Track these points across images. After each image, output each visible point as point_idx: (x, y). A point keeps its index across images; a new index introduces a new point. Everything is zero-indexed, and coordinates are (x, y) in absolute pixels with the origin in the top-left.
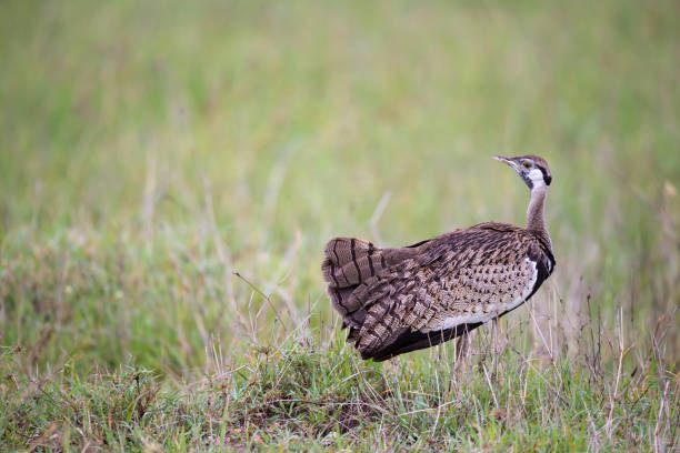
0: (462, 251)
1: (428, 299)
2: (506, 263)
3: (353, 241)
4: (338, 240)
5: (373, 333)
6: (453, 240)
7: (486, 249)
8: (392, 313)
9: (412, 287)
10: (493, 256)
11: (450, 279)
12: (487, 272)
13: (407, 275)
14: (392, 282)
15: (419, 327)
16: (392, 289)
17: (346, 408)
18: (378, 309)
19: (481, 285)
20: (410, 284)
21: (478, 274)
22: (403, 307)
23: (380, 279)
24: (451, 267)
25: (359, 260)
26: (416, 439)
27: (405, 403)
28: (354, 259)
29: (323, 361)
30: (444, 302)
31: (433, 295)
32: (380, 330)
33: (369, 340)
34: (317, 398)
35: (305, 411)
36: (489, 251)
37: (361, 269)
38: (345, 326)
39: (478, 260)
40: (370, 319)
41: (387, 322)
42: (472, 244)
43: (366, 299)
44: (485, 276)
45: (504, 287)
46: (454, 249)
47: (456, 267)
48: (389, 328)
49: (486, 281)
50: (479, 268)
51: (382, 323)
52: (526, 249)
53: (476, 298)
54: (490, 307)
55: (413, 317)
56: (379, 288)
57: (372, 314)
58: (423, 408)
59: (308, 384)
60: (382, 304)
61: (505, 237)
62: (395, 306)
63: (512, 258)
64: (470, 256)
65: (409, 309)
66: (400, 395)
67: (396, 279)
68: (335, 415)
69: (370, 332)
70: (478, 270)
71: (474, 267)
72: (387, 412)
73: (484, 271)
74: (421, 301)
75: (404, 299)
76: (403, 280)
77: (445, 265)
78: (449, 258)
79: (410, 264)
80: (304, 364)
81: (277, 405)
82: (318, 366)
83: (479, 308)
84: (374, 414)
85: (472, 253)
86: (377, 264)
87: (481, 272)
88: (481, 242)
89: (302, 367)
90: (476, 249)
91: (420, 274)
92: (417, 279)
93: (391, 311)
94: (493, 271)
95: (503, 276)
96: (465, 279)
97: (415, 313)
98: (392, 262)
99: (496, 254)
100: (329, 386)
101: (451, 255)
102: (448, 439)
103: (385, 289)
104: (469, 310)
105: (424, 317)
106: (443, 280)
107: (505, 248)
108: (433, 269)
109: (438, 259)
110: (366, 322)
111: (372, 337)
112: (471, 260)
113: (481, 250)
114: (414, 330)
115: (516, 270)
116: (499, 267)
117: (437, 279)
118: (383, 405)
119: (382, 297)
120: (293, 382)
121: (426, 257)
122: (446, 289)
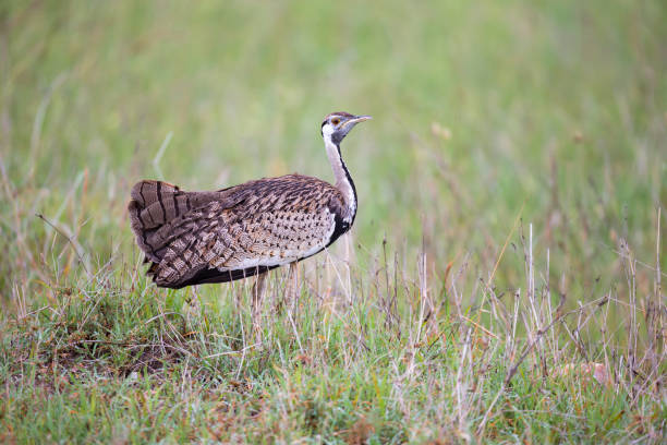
0: (265, 196)
1: (229, 238)
2: (306, 211)
3: (159, 183)
4: (144, 182)
5: (173, 266)
6: (256, 187)
7: (288, 195)
8: (193, 248)
9: (214, 227)
10: (294, 203)
11: (252, 222)
12: (288, 218)
13: (211, 216)
14: (197, 220)
15: (217, 264)
16: (195, 226)
17: (148, 350)
18: (180, 244)
19: (281, 231)
20: (213, 223)
21: (279, 219)
22: (203, 244)
23: (184, 218)
24: (252, 210)
25: (164, 201)
26: (220, 380)
27: (207, 345)
28: (160, 199)
29: (124, 302)
30: (243, 244)
31: (234, 236)
32: (179, 264)
33: (167, 272)
34: (120, 340)
35: (107, 352)
36: (291, 197)
37: (167, 208)
38: (146, 261)
39: (279, 205)
40: (171, 253)
41: (187, 257)
42: (275, 190)
43: (169, 234)
44: (286, 222)
45: (303, 235)
46: (257, 194)
47: (257, 211)
48: (188, 263)
49: (286, 228)
50: (281, 214)
51: (182, 257)
52: (326, 200)
53: (275, 243)
54: (287, 253)
55: (211, 255)
56: (183, 226)
57: (173, 248)
58: (225, 350)
59: (111, 325)
60: (184, 240)
61: (308, 186)
62: (196, 241)
63: (312, 207)
64: (272, 201)
65: (209, 246)
66: (202, 338)
67: (201, 218)
68: (138, 355)
69: (169, 265)
70: (280, 215)
71: (276, 213)
72: (190, 354)
73: (285, 217)
74: (222, 240)
75: (205, 236)
76: (207, 219)
77: (248, 209)
78: (252, 201)
79: (215, 206)
80: (107, 306)
81: (81, 346)
82: (120, 307)
83: (277, 252)
84: (177, 355)
85: (275, 198)
86: (182, 205)
87: (282, 218)
88: (284, 189)
89: (104, 309)
90: (279, 195)
91: (224, 215)
92: (220, 220)
93: (191, 247)
94: (293, 218)
95: (302, 224)
96: (266, 223)
97: (214, 251)
98: (197, 203)
99: (297, 201)
100: (132, 327)
101: (254, 199)
102: (252, 382)
103: (188, 226)
104: (268, 253)
105: (222, 256)
106: (245, 223)
107: (307, 196)
108: (236, 212)
109: (241, 203)
110: (167, 255)
111: (171, 270)
112: (273, 205)
113: (283, 196)
114: (211, 267)
115: (316, 220)
116: (300, 215)
117: (240, 222)
118: (186, 347)
119: (185, 233)
120: (95, 323)
121: (230, 201)
122: (247, 232)
